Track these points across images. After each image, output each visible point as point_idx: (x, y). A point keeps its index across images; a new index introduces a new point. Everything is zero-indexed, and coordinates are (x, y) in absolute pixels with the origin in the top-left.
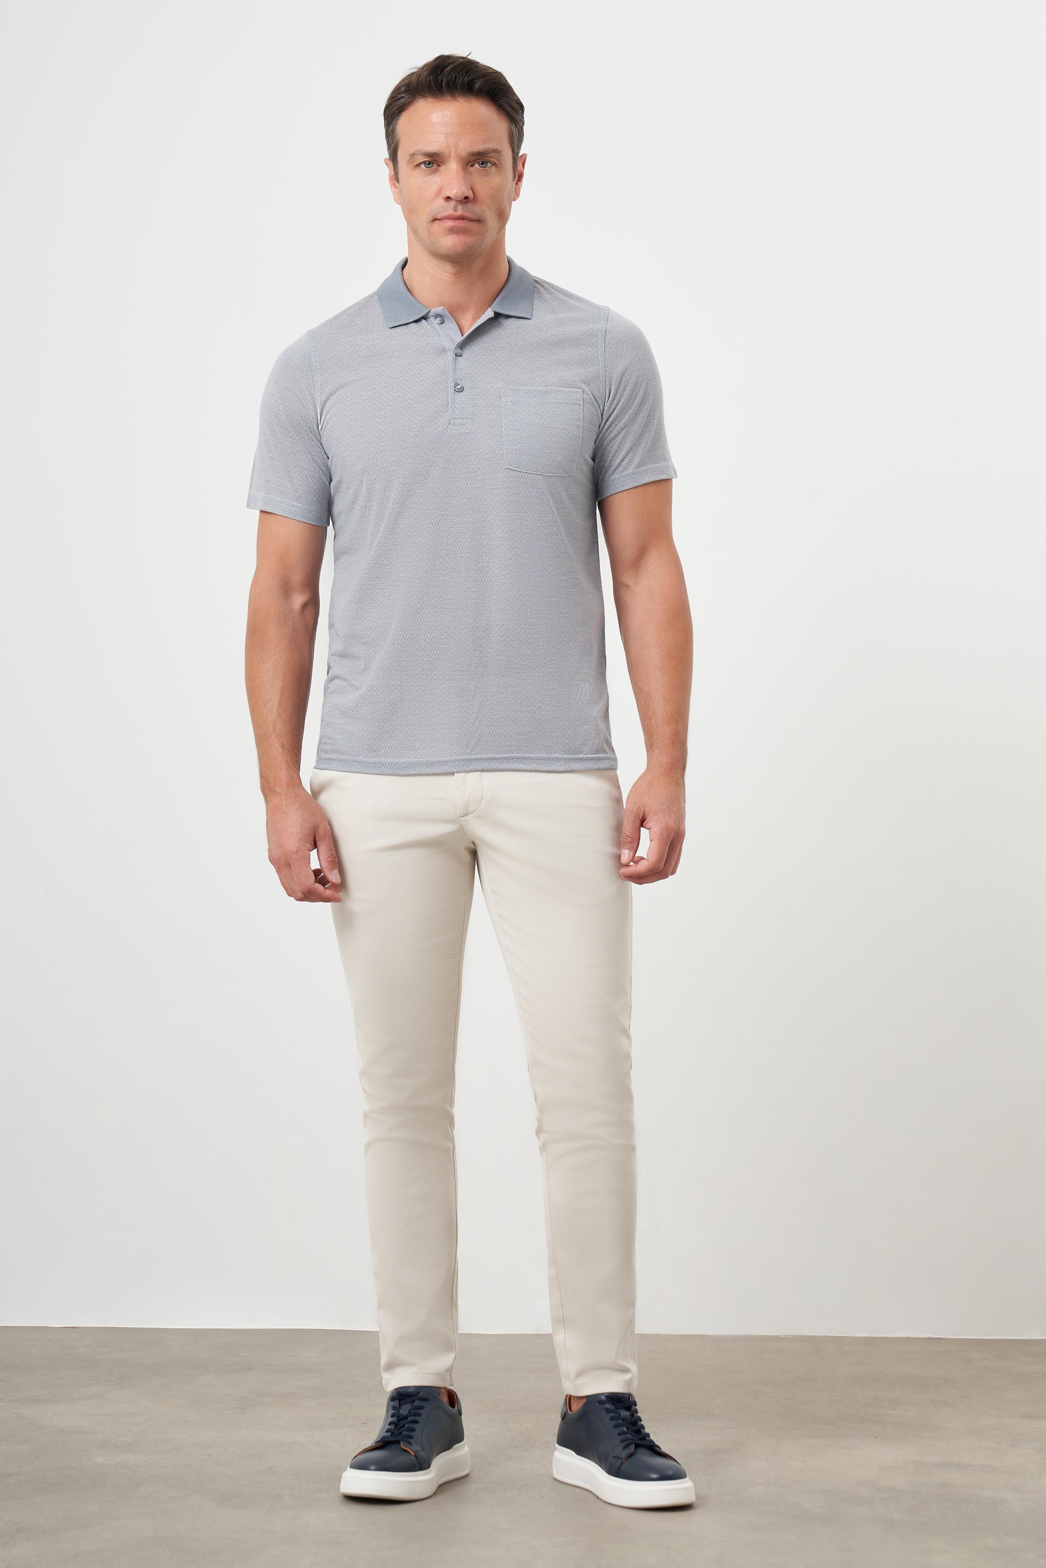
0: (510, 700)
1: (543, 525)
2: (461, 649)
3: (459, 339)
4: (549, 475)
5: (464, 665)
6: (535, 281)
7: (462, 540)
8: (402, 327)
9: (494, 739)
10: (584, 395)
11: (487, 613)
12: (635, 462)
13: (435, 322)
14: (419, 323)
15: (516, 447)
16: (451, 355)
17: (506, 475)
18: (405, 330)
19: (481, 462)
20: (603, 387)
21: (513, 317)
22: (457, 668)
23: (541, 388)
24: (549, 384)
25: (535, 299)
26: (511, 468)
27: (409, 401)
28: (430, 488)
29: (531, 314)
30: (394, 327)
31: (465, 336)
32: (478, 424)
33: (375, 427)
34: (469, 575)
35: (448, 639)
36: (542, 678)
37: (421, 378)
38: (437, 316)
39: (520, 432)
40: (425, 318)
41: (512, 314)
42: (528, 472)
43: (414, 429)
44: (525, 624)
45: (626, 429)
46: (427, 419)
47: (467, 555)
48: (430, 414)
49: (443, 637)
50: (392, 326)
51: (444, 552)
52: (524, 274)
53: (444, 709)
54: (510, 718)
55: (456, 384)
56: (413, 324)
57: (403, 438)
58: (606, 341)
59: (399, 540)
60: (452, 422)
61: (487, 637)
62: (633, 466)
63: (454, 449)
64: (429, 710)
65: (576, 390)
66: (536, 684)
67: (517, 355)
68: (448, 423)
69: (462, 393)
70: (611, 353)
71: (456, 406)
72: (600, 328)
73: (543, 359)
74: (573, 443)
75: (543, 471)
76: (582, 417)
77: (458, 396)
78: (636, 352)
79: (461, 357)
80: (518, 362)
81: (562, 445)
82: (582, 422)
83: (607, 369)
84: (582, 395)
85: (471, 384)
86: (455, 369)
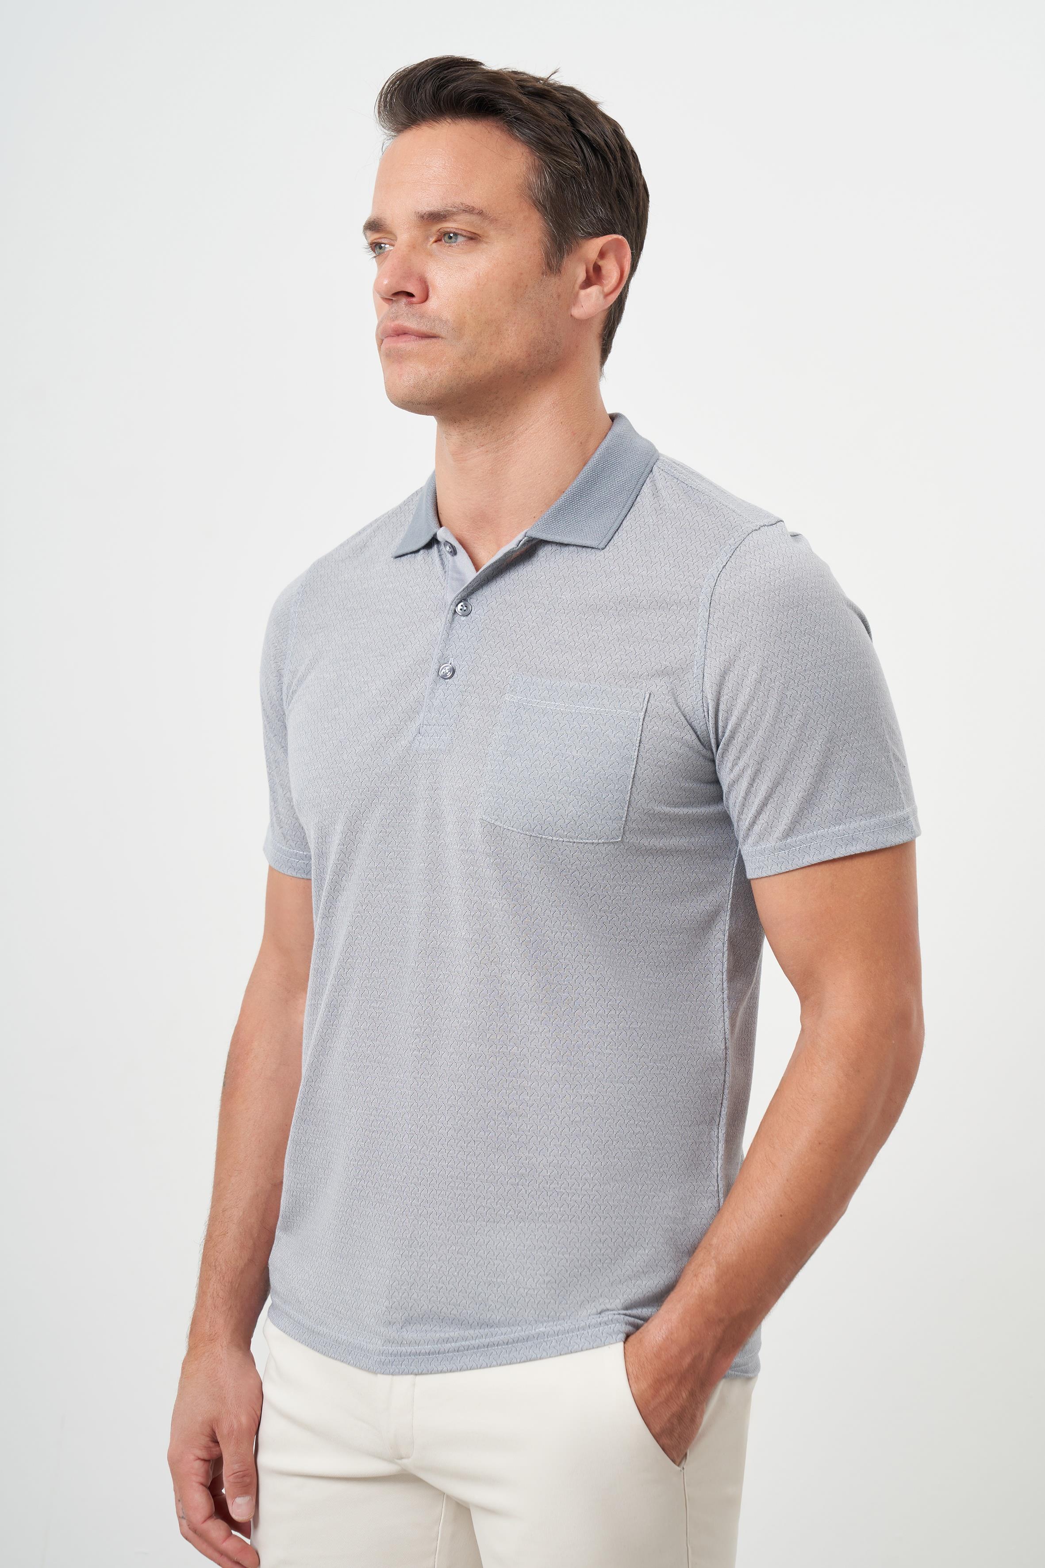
3: (471, 578)
4: (554, 839)
8: (405, 557)
10: (651, 702)
13: (445, 553)
14: (429, 552)
15: (501, 784)
16: (444, 614)
17: (482, 831)
18: (406, 564)
19: (451, 802)
20: (698, 686)
21: (573, 545)
23: (575, 683)
24: (595, 677)
26: (490, 820)
29: (606, 540)
30: (400, 556)
31: (480, 573)
32: (463, 737)
37: (401, 651)
38: (446, 542)
39: (514, 760)
40: (437, 542)
41: (566, 540)
42: (516, 830)
44: (498, 1112)
46: (388, 723)
48: (396, 715)
50: (396, 555)
54: (469, 1291)
55: (444, 665)
60: (426, 730)
61: (434, 1127)
63: (420, 776)
65: (640, 691)
67: (557, 617)
68: (420, 731)
69: (452, 681)
70: (721, 621)
71: (435, 704)
72: (710, 570)
73: (599, 628)
74: (612, 786)
75: (542, 832)
76: (638, 742)
77: (443, 684)
78: (775, 618)
79: (465, 618)
80: (556, 631)
81: (585, 788)
82: (637, 751)
83: (709, 651)
84: (646, 702)
85: (470, 663)
86: (447, 640)
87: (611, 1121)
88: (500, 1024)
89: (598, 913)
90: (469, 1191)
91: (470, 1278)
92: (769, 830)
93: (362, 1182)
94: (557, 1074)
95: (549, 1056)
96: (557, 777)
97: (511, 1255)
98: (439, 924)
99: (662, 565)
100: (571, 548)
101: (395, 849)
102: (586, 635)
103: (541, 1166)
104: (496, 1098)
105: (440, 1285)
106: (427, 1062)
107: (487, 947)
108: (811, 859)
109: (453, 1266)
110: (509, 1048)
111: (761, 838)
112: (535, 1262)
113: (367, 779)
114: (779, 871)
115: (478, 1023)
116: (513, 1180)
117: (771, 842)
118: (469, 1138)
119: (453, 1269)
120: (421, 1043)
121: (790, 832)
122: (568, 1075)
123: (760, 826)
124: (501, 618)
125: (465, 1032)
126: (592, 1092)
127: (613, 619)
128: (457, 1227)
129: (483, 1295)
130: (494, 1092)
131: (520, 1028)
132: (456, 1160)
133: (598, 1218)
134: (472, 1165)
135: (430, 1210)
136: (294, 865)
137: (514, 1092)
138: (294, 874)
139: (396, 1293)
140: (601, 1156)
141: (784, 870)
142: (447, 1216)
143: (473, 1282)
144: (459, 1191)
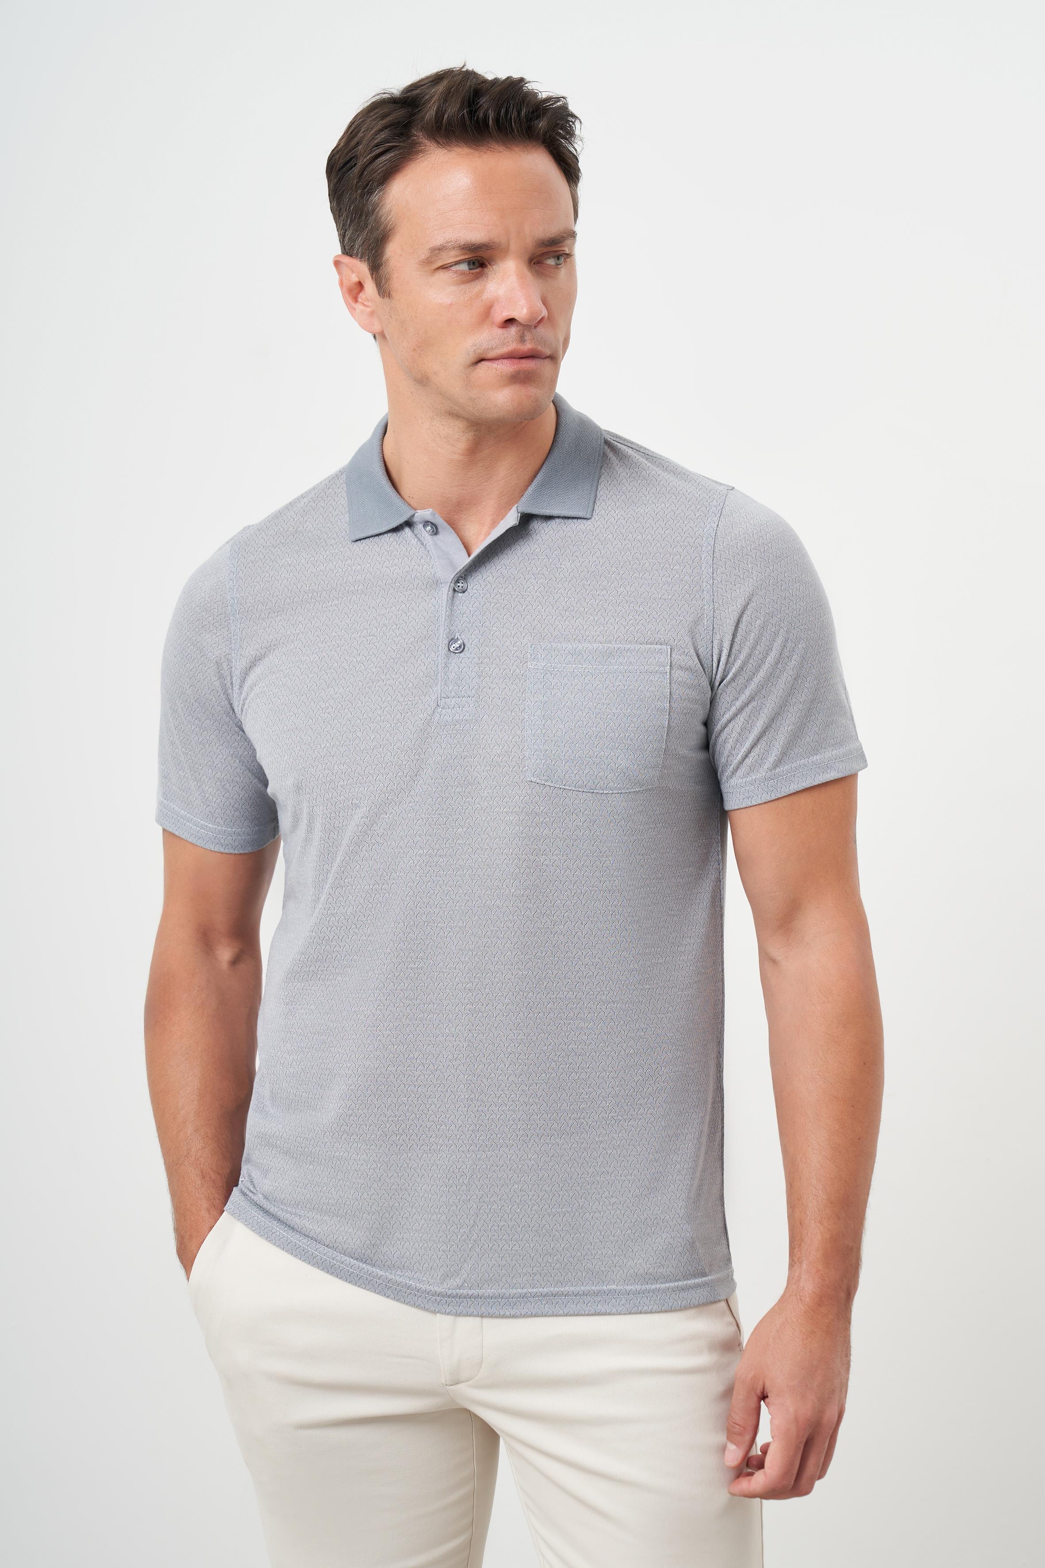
0: (531, 1194)
1: (597, 874)
2: (447, 1096)
3: (464, 561)
4: (605, 792)
5: (453, 1127)
6: (607, 442)
7: (453, 897)
8: (371, 539)
9: (504, 1262)
10: (673, 656)
11: (493, 1029)
12: (772, 759)
13: (425, 533)
14: (399, 534)
15: (546, 747)
16: (445, 591)
17: (529, 792)
18: (376, 546)
19: (488, 768)
20: (708, 637)
21: (559, 517)
22: (441, 1132)
23: (596, 646)
24: (611, 637)
25: (602, 479)
26: (537, 781)
27: (374, 670)
28: (404, 811)
29: (590, 509)
30: (360, 540)
31: (473, 556)
32: (487, 706)
33: (317, 716)
34: (463, 959)
35: (426, 1077)
36: (585, 1153)
37: (397, 631)
38: (426, 523)
39: (554, 722)
40: (409, 524)
41: (555, 513)
42: (567, 788)
43: (379, 718)
44: (558, 1054)
45: (754, 704)
46: (401, 699)
47: (460, 924)
48: (407, 691)
49: (419, 1073)
50: (354, 538)
51: (424, 918)
52: (585, 426)
53: (421, 1204)
54: (532, 1225)
55: (453, 640)
56: (389, 535)
57: (359, 734)
58: (716, 555)
59: (350, 897)
60: (442, 703)
61: (493, 1075)
62: (766, 766)
63: (444, 746)
64: (397, 1204)
65: (659, 646)
66: (576, 1164)
67: (560, 585)
68: (435, 704)
69: (461, 655)
70: (724, 576)
71: (451, 678)
72: (705, 530)
73: (604, 592)
74: (651, 737)
75: (594, 786)
76: (668, 693)
77: (455, 660)
78: (771, 568)
79: (462, 594)
80: (562, 598)
81: (629, 742)
82: (668, 702)
83: (716, 605)
84: (669, 657)
85: (480, 637)
86: (451, 616)
87: (658, 1049)
88: (555, 972)
89: (638, 857)
90: (532, 1131)
91: (534, 1212)
92: (760, 762)
93: (404, 1136)
94: (612, 1013)
95: (604, 998)
96: (603, 735)
97: (576, 1184)
98: (483, 884)
99: (655, 529)
100: (557, 520)
101: (423, 816)
102: (593, 600)
103: (601, 1098)
104: (556, 1041)
105: (502, 1223)
106: (480, 1014)
107: (538, 901)
108: (796, 786)
109: (515, 1204)
110: (565, 993)
111: (752, 769)
112: (599, 1186)
113: (389, 754)
114: (769, 799)
115: (535, 974)
116: (575, 1115)
117: (762, 773)
118: (531, 1081)
119: (516, 1206)
120: (474, 997)
121: (778, 763)
122: (621, 1013)
123: (751, 759)
124: (502, 591)
125: (520, 983)
126: (642, 1026)
127: (616, 582)
128: (520, 1166)
129: (547, 1226)
130: (554, 1035)
131: (575, 974)
132: (517, 1103)
133: (653, 1139)
134: (534, 1106)
135: (489, 1154)
136: (222, 841)
137: (573, 1033)
138: (222, 850)
139: (454, 1237)
140: (652, 1082)
141: (773, 797)
142: (509, 1157)
143: (537, 1215)
144: (522, 1132)
